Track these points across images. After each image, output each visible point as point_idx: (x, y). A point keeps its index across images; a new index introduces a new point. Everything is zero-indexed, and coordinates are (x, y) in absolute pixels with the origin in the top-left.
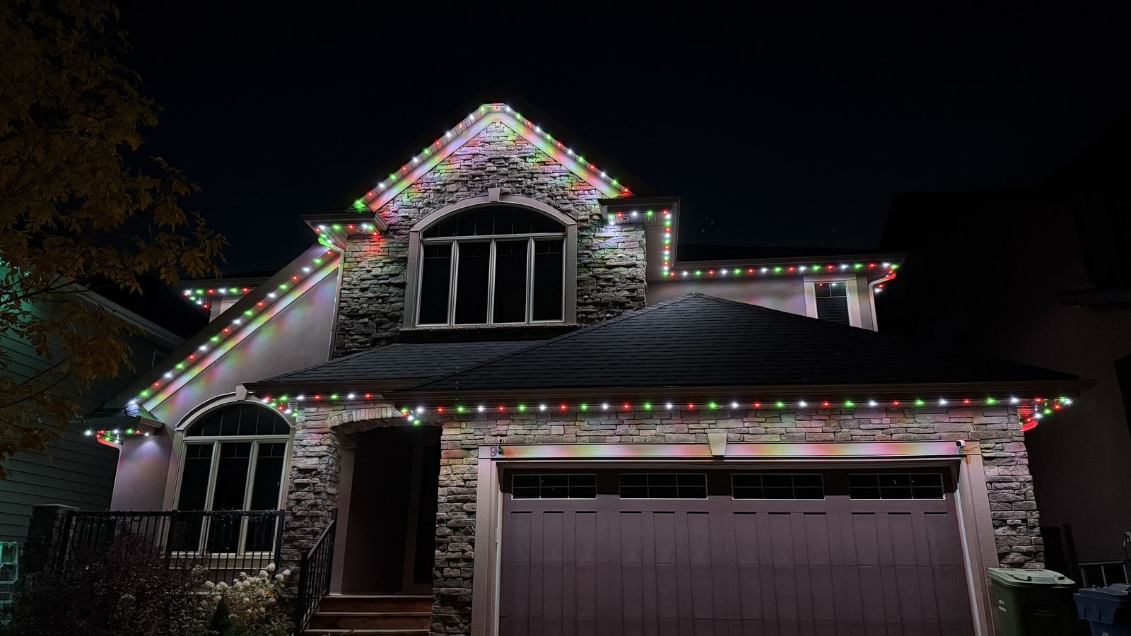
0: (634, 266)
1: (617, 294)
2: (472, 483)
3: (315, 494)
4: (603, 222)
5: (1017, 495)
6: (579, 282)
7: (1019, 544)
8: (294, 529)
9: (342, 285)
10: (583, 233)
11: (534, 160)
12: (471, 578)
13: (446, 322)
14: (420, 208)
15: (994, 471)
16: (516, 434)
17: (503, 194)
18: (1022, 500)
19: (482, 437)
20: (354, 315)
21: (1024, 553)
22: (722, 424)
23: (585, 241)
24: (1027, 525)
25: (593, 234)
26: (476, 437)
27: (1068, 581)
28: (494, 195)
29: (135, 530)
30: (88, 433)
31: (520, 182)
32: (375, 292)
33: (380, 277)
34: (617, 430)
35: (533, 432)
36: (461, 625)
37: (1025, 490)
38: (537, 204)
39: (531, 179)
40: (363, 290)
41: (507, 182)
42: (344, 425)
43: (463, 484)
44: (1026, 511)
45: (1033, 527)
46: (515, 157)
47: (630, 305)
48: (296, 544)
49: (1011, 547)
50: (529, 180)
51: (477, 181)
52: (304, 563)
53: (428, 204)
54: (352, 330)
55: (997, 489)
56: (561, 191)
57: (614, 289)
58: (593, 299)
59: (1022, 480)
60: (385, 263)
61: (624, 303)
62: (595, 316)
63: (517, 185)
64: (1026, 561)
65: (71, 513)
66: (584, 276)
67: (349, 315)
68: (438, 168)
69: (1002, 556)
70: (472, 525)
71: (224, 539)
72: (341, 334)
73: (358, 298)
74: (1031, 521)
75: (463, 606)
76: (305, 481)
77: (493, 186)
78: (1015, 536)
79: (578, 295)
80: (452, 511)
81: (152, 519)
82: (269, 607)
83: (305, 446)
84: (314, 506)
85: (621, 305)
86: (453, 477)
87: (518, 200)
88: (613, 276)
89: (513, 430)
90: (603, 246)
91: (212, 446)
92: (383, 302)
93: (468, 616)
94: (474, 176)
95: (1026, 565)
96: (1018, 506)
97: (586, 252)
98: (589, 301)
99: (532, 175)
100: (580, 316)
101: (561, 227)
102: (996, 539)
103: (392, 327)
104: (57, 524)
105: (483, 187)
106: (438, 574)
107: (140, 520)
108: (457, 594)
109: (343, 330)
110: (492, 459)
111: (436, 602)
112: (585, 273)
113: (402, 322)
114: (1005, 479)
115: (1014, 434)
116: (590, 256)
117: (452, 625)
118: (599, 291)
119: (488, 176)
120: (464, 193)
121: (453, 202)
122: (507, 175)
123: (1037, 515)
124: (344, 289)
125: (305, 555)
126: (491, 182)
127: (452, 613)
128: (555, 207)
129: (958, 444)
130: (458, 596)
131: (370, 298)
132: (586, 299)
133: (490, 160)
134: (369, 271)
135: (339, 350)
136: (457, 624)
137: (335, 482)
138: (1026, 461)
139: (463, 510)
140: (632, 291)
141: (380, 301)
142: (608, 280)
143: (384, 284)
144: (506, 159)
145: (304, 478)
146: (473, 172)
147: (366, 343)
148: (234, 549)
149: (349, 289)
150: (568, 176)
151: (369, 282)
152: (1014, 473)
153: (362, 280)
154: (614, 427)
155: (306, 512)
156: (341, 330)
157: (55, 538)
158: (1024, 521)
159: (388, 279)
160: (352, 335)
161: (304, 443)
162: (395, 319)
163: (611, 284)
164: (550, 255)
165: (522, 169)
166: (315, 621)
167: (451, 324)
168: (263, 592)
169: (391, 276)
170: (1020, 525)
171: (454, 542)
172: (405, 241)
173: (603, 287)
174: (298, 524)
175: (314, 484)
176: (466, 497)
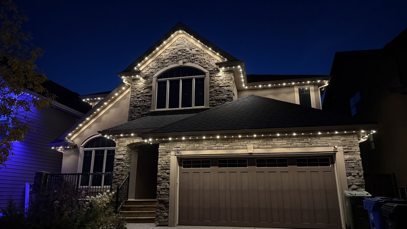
0: (229, 86)
1: (223, 96)
2: (169, 163)
3: (122, 167)
4: (218, 71)
5: (356, 165)
6: (210, 92)
7: (356, 182)
8: (116, 178)
9: (131, 96)
10: (211, 75)
11: (194, 50)
12: (169, 195)
13: (165, 108)
14: (156, 69)
15: (348, 157)
16: (183, 147)
17: (184, 63)
18: (357, 167)
19: (172, 148)
20: (135, 107)
21: (357, 185)
22: (252, 142)
23: (212, 78)
24: (359, 175)
25: (215, 75)
26: (170, 148)
27: (370, 195)
28: (181, 63)
29: (67, 180)
30: (53, 148)
31: (190, 58)
32: (142, 99)
33: (143, 93)
34: (216, 145)
35: (188, 146)
36: (166, 210)
37: (358, 163)
38: (196, 65)
39: (193, 56)
40: (138, 98)
41: (185, 58)
42: (131, 144)
43: (166, 164)
44: (359, 170)
45: (361, 176)
46: (188, 49)
47: (228, 100)
48: (117, 183)
49: (353, 183)
50: (193, 57)
51: (175, 58)
52: (118, 189)
53: (159, 67)
54: (135, 112)
55: (348, 163)
56: (204, 61)
57: (222, 94)
58: (215, 98)
59: (358, 159)
60: (145, 88)
61: (225, 99)
62: (215, 104)
63: (189, 59)
64: (358, 188)
65: (47, 174)
66: (212, 90)
67: (133, 107)
68: (162, 54)
69: (349, 186)
70: (169, 177)
71: (97, 182)
72: (131, 113)
73: (136, 101)
74: (360, 174)
75: (166, 204)
76: (119, 163)
77: (180, 60)
78: (354, 179)
79: (210, 97)
80: (162, 173)
81: (72, 176)
82: (107, 204)
83: (119, 151)
84: (122, 171)
85: (225, 100)
86: (163, 162)
87: (189, 64)
88: (222, 90)
89: (181, 145)
90: (218, 79)
91: (92, 151)
92: (144, 102)
93: (168, 207)
94: (174, 57)
95: (358, 189)
96: (356, 169)
97: (212, 82)
98: (213, 99)
99: (194, 55)
100: (210, 104)
101: (204, 73)
102: (348, 180)
103: (148, 110)
104: (43, 178)
105: (177, 60)
106: (158, 193)
107: (68, 176)
108: (164, 200)
109: (132, 111)
110: (175, 155)
111: (158, 202)
112: (212, 89)
113: (151, 108)
114: (352, 159)
115: (355, 143)
116: (214, 83)
117: (163, 210)
118: (217, 95)
119: (179, 56)
120: (170, 63)
121: (167, 66)
122: (185, 56)
123: (363, 172)
124: (132, 98)
125: (118, 187)
126: (180, 58)
127: (162, 206)
128: (202, 66)
129: (335, 147)
130: (164, 201)
131: (140, 101)
132: (212, 98)
133: (179, 51)
134: (140, 91)
135: (131, 119)
136: (164, 210)
137: (129, 163)
138: (359, 153)
139: (166, 173)
140: (228, 95)
141: (144, 101)
142: (220, 91)
143: (145, 95)
144: (185, 50)
145: (119, 162)
146: (173, 55)
147: (139, 116)
148: (100, 185)
149: (133, 98)
150: (206, 55)
151: (140, 95)
152: (355, 157)
153: (137, 94)
154: (215, 144)
155: (120, 173)
156: (131, 112)
157: (43, 182)
158: (358, 174)
159: (146, 94)
160: (135, 113)
161: (119, 150)
162: (149, 107)
163: (221, 93)
164: (200, 83)
165: (190, 53)
166: (123, 208)
167: (167, 109)
168: (104, 199)
169: (147, 93)
170: (356, 176)
171: (163, 183)
172: (151, 80)
173: (218, 94)
174: (117, 177)
175: (122, 164)
176: (167, 168)
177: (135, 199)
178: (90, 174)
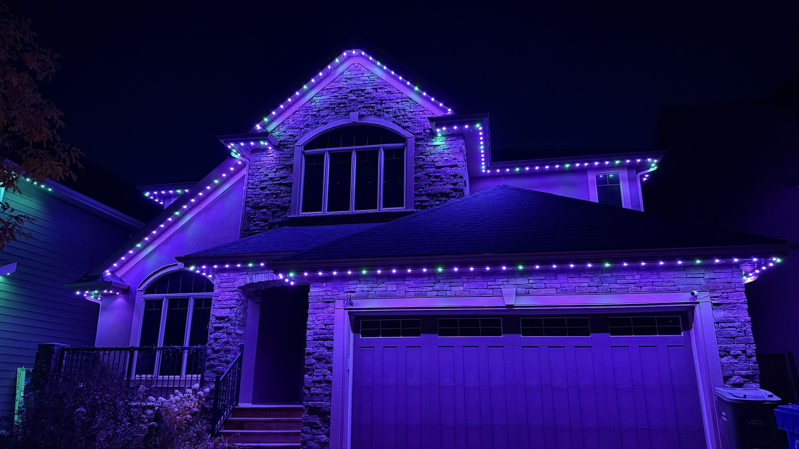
0: (456, 166)
1: (443, 187)
2: (331, 327)
3: (227, 334)
4: (433, 135)
5: (738, 332)
6: (416, 178)
7: (740, 370)
8: (213, 359)
9: (248, 185)
10: (419, 143)
11: (383, 90)
12: (330, 395)
13: (321, 211)
14: (301, 129)
15: (721, 314)
16: (362, 291)
17: (361, 117)
18: (742, 336)
19: (338, 293)
20: (256, 207)
21: (743, 377)
22: (513, 281)
23: (420, 149)
24: (746, 355)
25: (426, 143)
26: (334, 293)
27: (776, 398)
28: (354, 117)
29: (106, 360)
30: (78, 293)
31: (372, 107)
32: (270, 190)
33: (274, 179)
34: (436, 287)
35: (374, 289)
36: (323, 429)
37: (744, 328)
38: (385, 122)
39: (381, 104)
40: (262, 189)
41: (363, 107)
42: (247, 286)
43: (324, 327)
44: (746, 344)
45: (751, 357)
46: (369, 89)
47: (453, 195)
48: (215, 369)
49: (733, 371)
50: (379, 105)
51: (342, 107)
52: (217, 383)
53: (307, 126)
54: (255, 218)
55: (723, 327)
56: (403, 113)
57: (442, 183)
58: (426, 191)
59: (743, 320)
60: (277, 169)
61: (449, 193)
62: (427, 204)
63: (371, 109)
64: (745, 382)
65: (64, 349)
66: (419, 174)
67: (253, 208)
68: (314, 99)
69: (726, 379)
70: (330, 356)
71: (171, 366)
72: (247, 221)
73: (259, 195)
74: (749, 352)
75: (324, 414)
76: (221, 325)
77: (353, 111)
78: (737, 363)
79: (415, 189)
80: (316, 347)
81: (118, 352)
82: (194, 414)
83: (220, 301)
84: (227, 343)
85: (447, 195)
86: (318, 323)
87: (372, 120)
88: (441, 174)
89: (360, 287)
90: (433, 152)
91: (162, 301)
92: (276, 197)
93: (327, 422)
94: (340, 104)
95: (745, 385)
96: (739, 341)
97: (421, 157)
98: (423, 193)
99: (382, 101)
100: (416, 204)
101: (402, 139)
102: (722, 366)
103: (283, 214)
104: (54, 356)
105: (346, 111)
106: (307, 392)
107: (110, 353)
108: (320, 406)
109: (249, 217)
110: (345, 309)
111: (305, 412)
112: (420, 172)
113: (289, 211)
114: (729, 320)
115: (737, 286)
116: (424, 160)
117: (316, 429)
118: (430, 185)
119: (350, 103)
120: (333, 117)
121: (325, 123)
122: (363, 102)
123: (754, 348)
124: (249, 188)
125: (218, 378)
126: (352, 108)
127: (317, 420)
128: (399, 125)
129: (693, 294)
130: (321, 408)
131: (268, 195)
132: (421, 191)
133: (351, 92)
134: (266, 175)
135: (246, 232)
136: (320, 428)
137: (243, 326)
138: (746, 306)
139: (324, 346)
140: (455, 184)
141: (274, 196)
142: (437, 177)
143: (277, 184)
144: (363, 91)
145: (220, 323)
146: (339, 101)
147: (265, 226)
148: (179, 373)
149: (253, 189)
150: (408, 101)
151: (267, 183)
152: (736, 315)
153: (261, 182)
154: (433, 285)
155: (222, 347)
156: (247, 218)
157: (53, 365)
158: (744, 352)
159: (279, 180)
160: (255, 221)
161: (220, 298)
162: (285, 209)
163: (439, 180)
164: (395, 160)
165: (374, 97)
166: (227, 424)
167: (324, 212)
168: (187, 404)
169: (282, 178)
170: (741, 355)
171: (319, 369)
172: (291, 152)
173: (433, 182)
174: (216, 355)
175: (227, 327)
176: (326, 337)
177: (253, 403)
178: (156, 350)
